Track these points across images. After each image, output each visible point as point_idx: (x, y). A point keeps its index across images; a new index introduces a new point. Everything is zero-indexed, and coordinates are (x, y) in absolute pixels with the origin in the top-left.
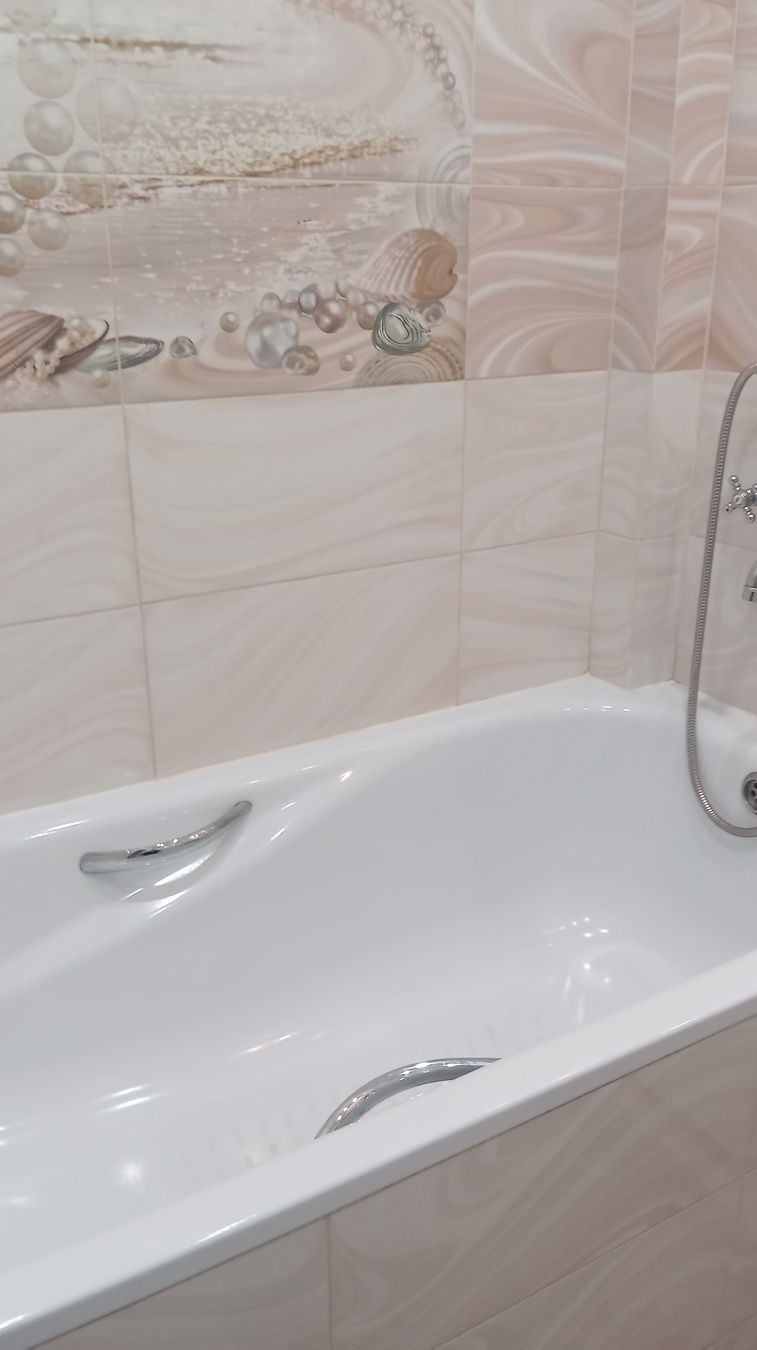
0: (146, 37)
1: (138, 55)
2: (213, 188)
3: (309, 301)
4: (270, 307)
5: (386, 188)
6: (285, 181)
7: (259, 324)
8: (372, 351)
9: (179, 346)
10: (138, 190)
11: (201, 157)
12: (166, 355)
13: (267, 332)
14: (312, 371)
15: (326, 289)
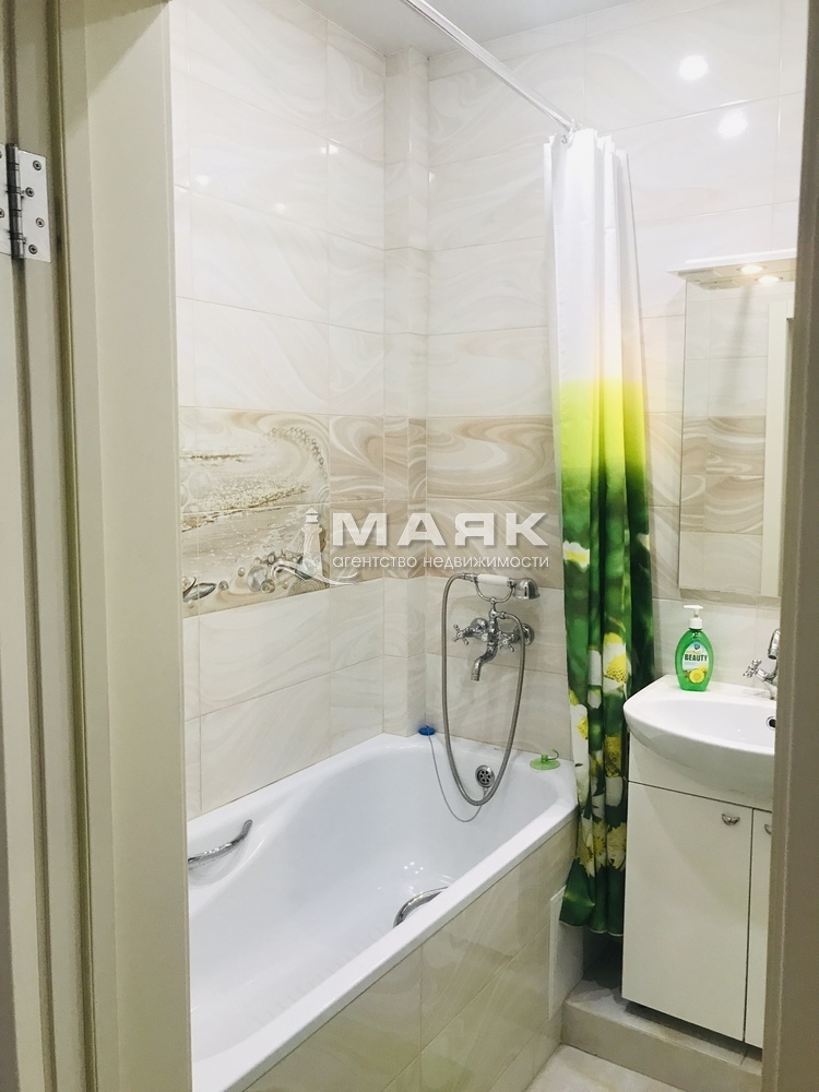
0: (215, 454)
1: (212, 461)
2: (237, 514)
3: (271, 559)
4: (257, 563)
5: (300, 507)
6: (264, 508)
7: (252, 572)
8: (294, 580)
9: (223, 586)
10: (210, 518)
11: (233, 501)
12: (217, 590)
13: (255, 575)
14: (272, 591)
15: (278, 554)
